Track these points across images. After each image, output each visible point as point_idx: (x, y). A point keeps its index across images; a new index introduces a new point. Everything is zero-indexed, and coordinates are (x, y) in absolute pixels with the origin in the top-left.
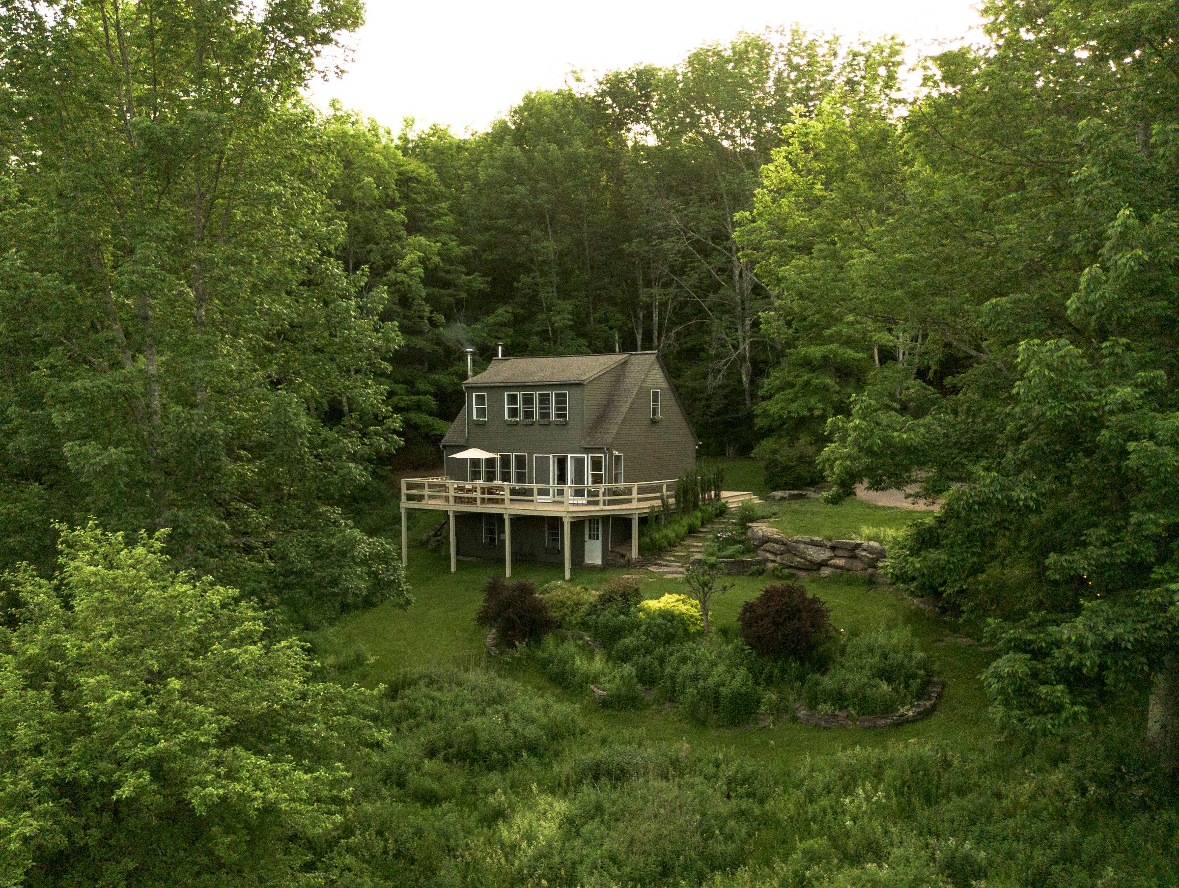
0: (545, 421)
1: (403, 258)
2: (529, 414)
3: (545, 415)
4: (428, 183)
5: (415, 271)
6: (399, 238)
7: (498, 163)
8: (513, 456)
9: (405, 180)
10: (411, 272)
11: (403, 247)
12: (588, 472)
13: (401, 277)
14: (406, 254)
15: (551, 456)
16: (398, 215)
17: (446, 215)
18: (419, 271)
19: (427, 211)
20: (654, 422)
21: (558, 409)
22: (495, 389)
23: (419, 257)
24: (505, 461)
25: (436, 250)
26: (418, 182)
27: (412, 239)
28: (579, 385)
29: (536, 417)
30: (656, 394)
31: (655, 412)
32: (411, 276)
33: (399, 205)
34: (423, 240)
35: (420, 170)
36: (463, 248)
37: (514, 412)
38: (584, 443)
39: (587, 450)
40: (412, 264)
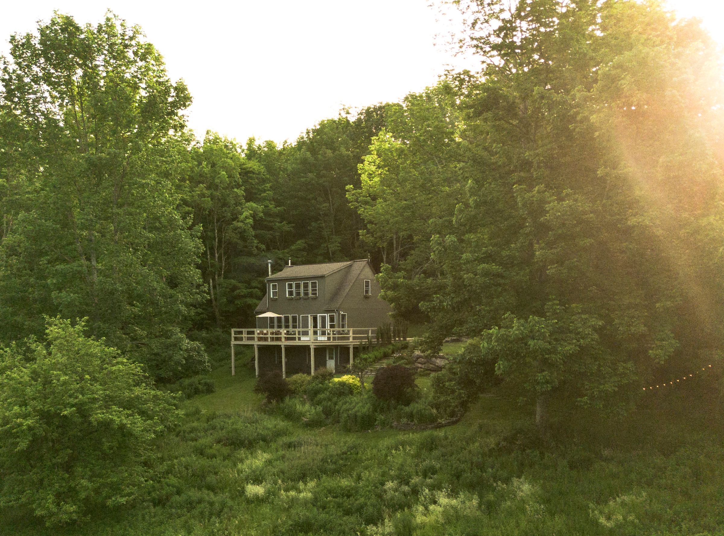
0: (306, 297)
1: (241, 214)
2: (298, 294)
3: (306, 294)
4: (259, 173)
5: (248, 221)
6: (241, 204)
7: (298, 161)
8: (290, 316)
9: (246, 173)
10: (246, 222)
11: (242, 209)
12: (328, 324)
13: (240, 224)
14: (244, 212)
15: (309, 315)
16: (240, 192)
17: (268, 190)
18: (251, 221)
19: (258, 189)
20: (366, 297)
21: (313, 290)
22: (282, 281)
23: (251, 214)
24: (287, 319)
25: (261, 210)
26: (254, 173)
27: (248, 204)
28: (322, 277)
29: (302, 295)
30: (367, 283)
31: (367, 292)
32: (246, 224)
33: (241, 186)
34: (254, 205)
35: (255, 167)
36: (278, 208)
37: (291, 293)
38: (325, 308)
39: (327, 311)
40: (246, 217)
